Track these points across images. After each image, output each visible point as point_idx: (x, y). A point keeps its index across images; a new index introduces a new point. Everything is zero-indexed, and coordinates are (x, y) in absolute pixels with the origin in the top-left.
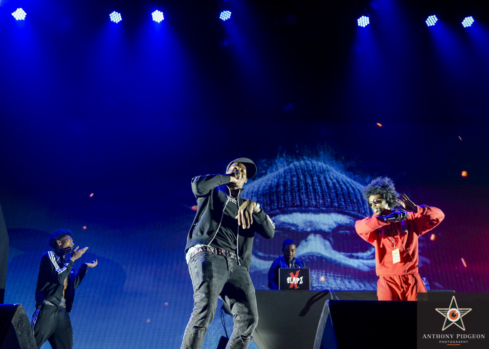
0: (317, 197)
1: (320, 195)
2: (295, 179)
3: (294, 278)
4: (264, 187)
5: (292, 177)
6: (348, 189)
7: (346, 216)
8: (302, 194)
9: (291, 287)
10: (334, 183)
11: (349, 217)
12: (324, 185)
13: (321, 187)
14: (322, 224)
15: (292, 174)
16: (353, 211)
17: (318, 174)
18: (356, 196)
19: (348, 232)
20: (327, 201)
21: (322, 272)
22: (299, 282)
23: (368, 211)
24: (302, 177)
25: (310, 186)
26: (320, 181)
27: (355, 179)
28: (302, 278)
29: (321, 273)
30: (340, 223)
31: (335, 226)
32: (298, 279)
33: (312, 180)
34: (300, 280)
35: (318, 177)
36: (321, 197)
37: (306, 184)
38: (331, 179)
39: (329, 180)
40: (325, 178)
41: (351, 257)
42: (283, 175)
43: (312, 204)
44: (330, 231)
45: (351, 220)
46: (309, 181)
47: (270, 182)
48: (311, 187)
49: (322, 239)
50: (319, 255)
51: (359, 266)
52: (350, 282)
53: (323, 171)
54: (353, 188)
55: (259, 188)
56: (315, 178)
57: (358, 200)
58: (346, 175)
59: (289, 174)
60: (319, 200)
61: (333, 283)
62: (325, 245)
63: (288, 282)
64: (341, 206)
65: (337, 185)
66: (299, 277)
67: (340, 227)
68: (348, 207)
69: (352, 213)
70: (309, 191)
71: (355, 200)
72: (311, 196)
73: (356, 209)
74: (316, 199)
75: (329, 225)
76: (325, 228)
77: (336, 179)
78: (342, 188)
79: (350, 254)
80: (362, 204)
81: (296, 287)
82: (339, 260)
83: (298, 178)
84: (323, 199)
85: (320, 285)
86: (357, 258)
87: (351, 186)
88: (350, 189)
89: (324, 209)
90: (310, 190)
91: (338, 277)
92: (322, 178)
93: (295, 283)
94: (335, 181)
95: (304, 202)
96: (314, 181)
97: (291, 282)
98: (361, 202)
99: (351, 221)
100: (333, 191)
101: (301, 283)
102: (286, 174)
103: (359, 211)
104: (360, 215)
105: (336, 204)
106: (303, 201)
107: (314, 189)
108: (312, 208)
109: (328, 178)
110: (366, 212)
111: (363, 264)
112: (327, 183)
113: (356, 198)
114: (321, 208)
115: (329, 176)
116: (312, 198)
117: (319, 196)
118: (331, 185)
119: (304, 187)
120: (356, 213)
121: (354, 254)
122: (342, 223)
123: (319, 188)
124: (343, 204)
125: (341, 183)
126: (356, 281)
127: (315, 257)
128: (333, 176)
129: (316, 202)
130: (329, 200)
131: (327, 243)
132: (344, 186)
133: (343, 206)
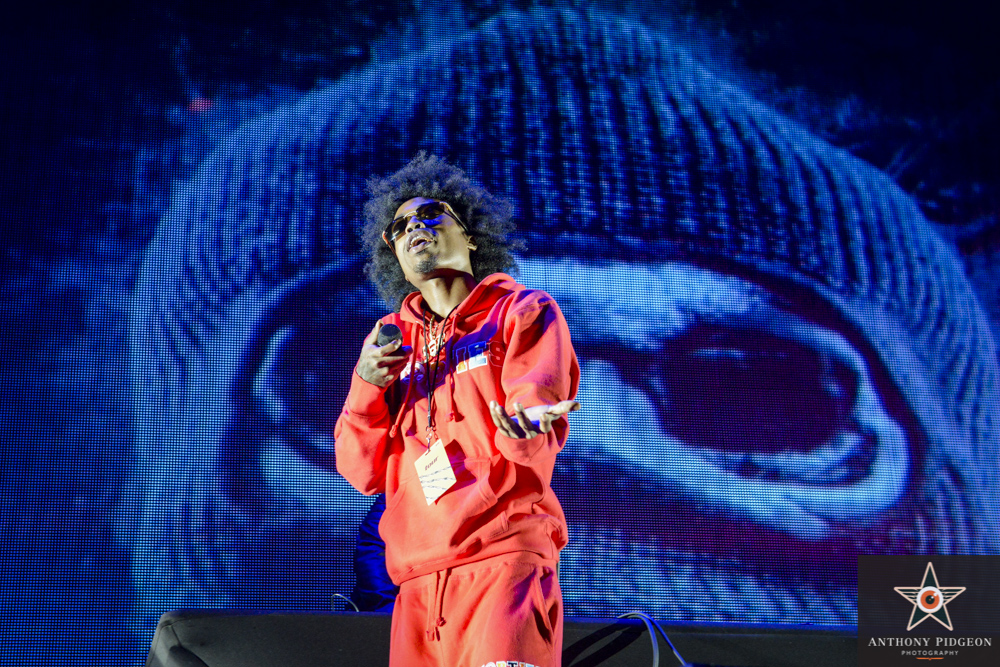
0: (605, 184)
1: (620, 175)
2: (502, 93)
4: (353, 127)
5: (488, 81)
6: (749, 150)
7: (733, 280)
8: (535, 165)
10: (683, 123)
11: (748, 285)
12: (639, 127)
13: (622, 133)
14: (620, 312)
15: (491, 68)
16: (769, 255)
17: (612, 74)
18: (783, 183)
19: (736, 353)
20: (649, 203)
21: (610, 537)
23: (838, 262)
24: (534, 86)
25: (570, 130)
26: (618, 110)
27: (786, 109)
29: (602, 540)
30: (702, 309)
31: (677, 321)
33: (583, 101)
35: (614, 88)
36: (620, 185)
37: (554, 119)
38: (671, 101)
39: (665, 109)
40: (645, 96)
41: (747, 470)
42: (447, 74)
43: (579, 216)
44: (653, 345)
45: (756, 298)
46: (568, 105)
47: (383, 104)
48: (576, 136)
49: (615, 384)
50: (598, 458)
51: (781, 513)
52: (734, 588)
53: (638, 64)
54: (772, 150)
55: (328, 129)
56: (600, 94)
57: (792, 208)
58: (746, 87)
59: (476, 70)
60: (612, 199)
61: (659, 588)
62: (625, 410)
64: (714, 234)
65: (702, 133)
67: (701, 327)
68: (745, 236)
69: (763, 265)
70: (565, 152)
71: (778, 209)
72: (574, 177)
73: (782, 248)
74: (595, 194)
75: (648, 317)
76: (634, 331)
77: (697, 103)
78: (720, 148)
79: (739, 456)
80: (809, 228)
82: (691, 483)
83: (518, 88)
84: (632, 195)
85: (595, 596)
86: (774, 475)
87: (763, 137)
88: (762, 152)
89: (633, 241)
90: (572, 149)
91: (680, 561)
92: (630, 94)
94: (688, 110)
95: (542, 205)
96: (593, 107)
98: (804, 215)
99: (753, 306)
100: (679, 159)
102: (462, 69)
103: (793, 261)
104: (796, 276)
105: (688, 222)
106: (535, 201)
107: (593, 148)
108: (578, 237)
109: (661, 94)
110: (825, 265)
111: (806, 507)
112: (653, 120)
113: (785, 198)
114: (620, 238)
115: (664, 86)
116: (577, 188)
117: (612, 180)
118: (669, 130)
119: (543, 135)
120: (779, 268)
121: (759, 458)
122: (711, 310)
123: (613, 140)
124: (723, 224)
125: (720, 123)
126: (762, 584)
127: (579, 467)
128: (683, 88)
129: (597, 207)
130: (657, 200)
131: (638, 400)
132: (729, 139)
133: (720, 230)
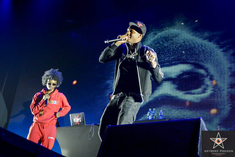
3: (77, 119)
9: (76, 124)
22: (79, 121)
28: (80, 118)
32: (79, 119)
34: (80, 120)
63: (75, 122)
66: (79, 118)
81: (79, 124)
93: (78, 122)
97: (76, 121)
101: (80, 121)
